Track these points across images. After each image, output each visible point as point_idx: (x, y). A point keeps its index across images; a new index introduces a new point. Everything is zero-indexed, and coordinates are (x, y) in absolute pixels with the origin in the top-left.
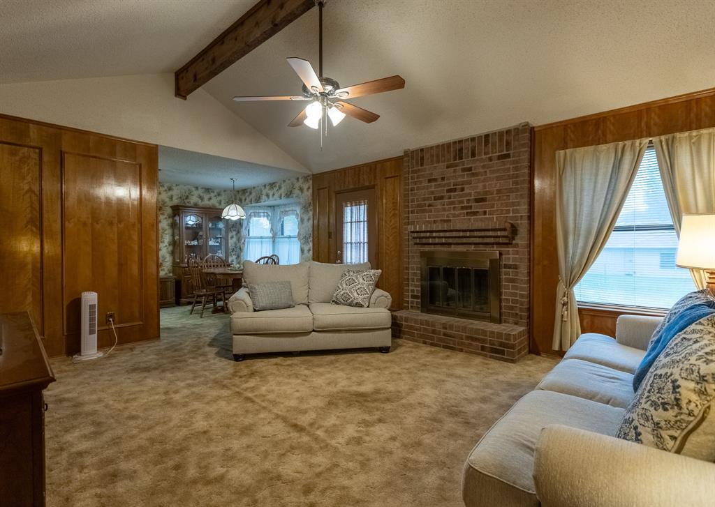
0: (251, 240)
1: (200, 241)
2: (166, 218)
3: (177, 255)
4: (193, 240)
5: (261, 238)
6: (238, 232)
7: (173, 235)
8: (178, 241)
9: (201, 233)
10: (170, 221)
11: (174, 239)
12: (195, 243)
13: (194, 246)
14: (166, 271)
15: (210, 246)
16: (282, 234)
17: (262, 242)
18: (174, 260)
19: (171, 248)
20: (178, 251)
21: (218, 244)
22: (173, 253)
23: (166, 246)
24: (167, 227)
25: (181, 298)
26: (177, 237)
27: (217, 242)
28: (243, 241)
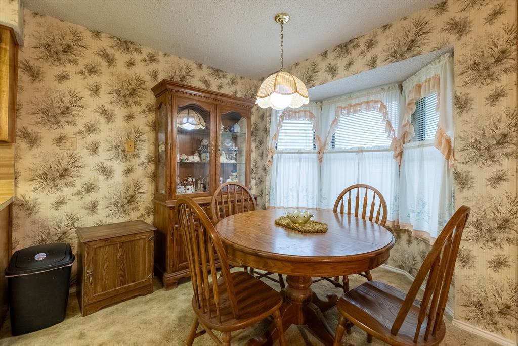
0: (283, 155)
1: (203, 155)
2: (144, 112)
3: (162, 181)
4: (192, 153)
5: (300, 152)
6: (261, 143)
7: (157, 144)
8: (164, 154)
9: (205, 142)
10: (152, 117)
11: (157, 151)
12: (195, 158)
13: (193, 163)
14: (142, 211)
15: (223, 164)
16: (333, 147)
17: (300, 160)
18: (157, 190)
19: (151, 168)
20: (164, 172)
21: (233, 161)
22: (155, 177)
23: (143, 164)
24: (146, 129)
25: (165, 270)
26: (162, 148)
27: (231, 158)
28: (270, 156)
